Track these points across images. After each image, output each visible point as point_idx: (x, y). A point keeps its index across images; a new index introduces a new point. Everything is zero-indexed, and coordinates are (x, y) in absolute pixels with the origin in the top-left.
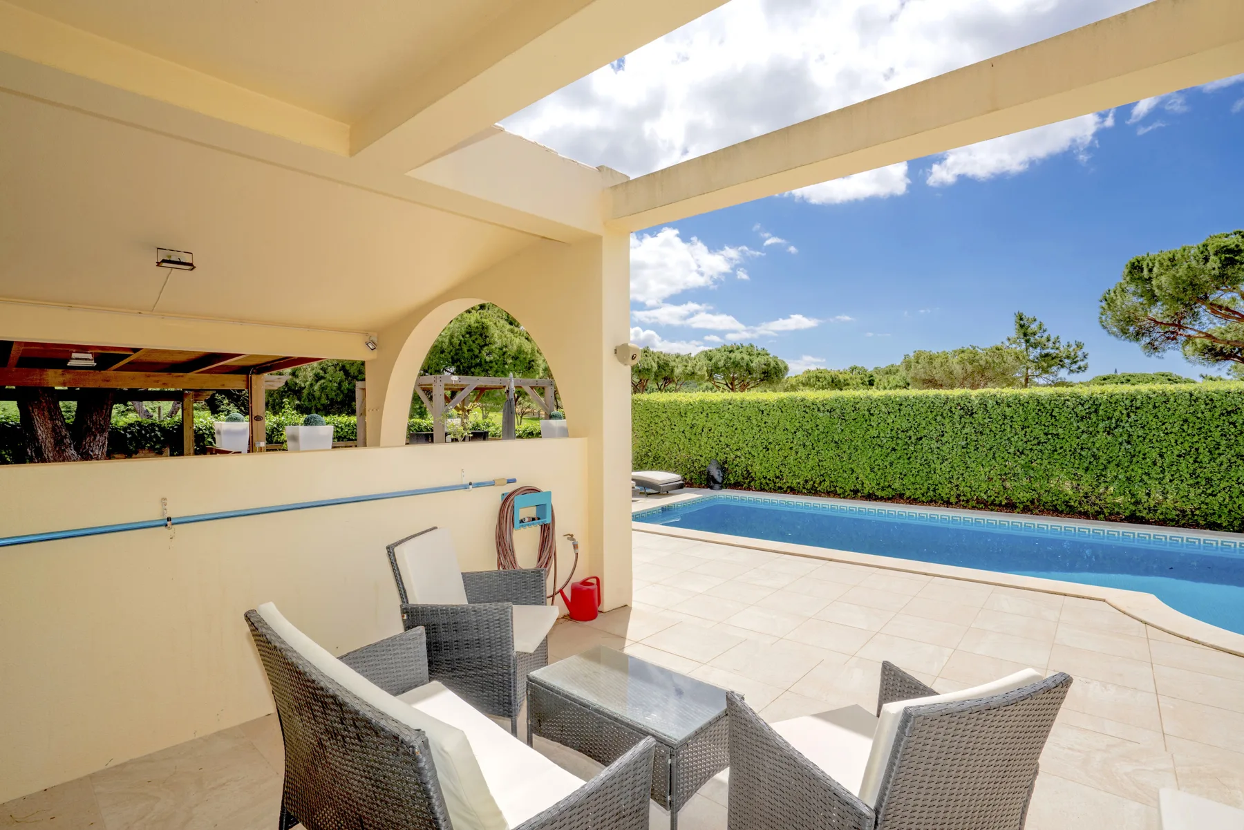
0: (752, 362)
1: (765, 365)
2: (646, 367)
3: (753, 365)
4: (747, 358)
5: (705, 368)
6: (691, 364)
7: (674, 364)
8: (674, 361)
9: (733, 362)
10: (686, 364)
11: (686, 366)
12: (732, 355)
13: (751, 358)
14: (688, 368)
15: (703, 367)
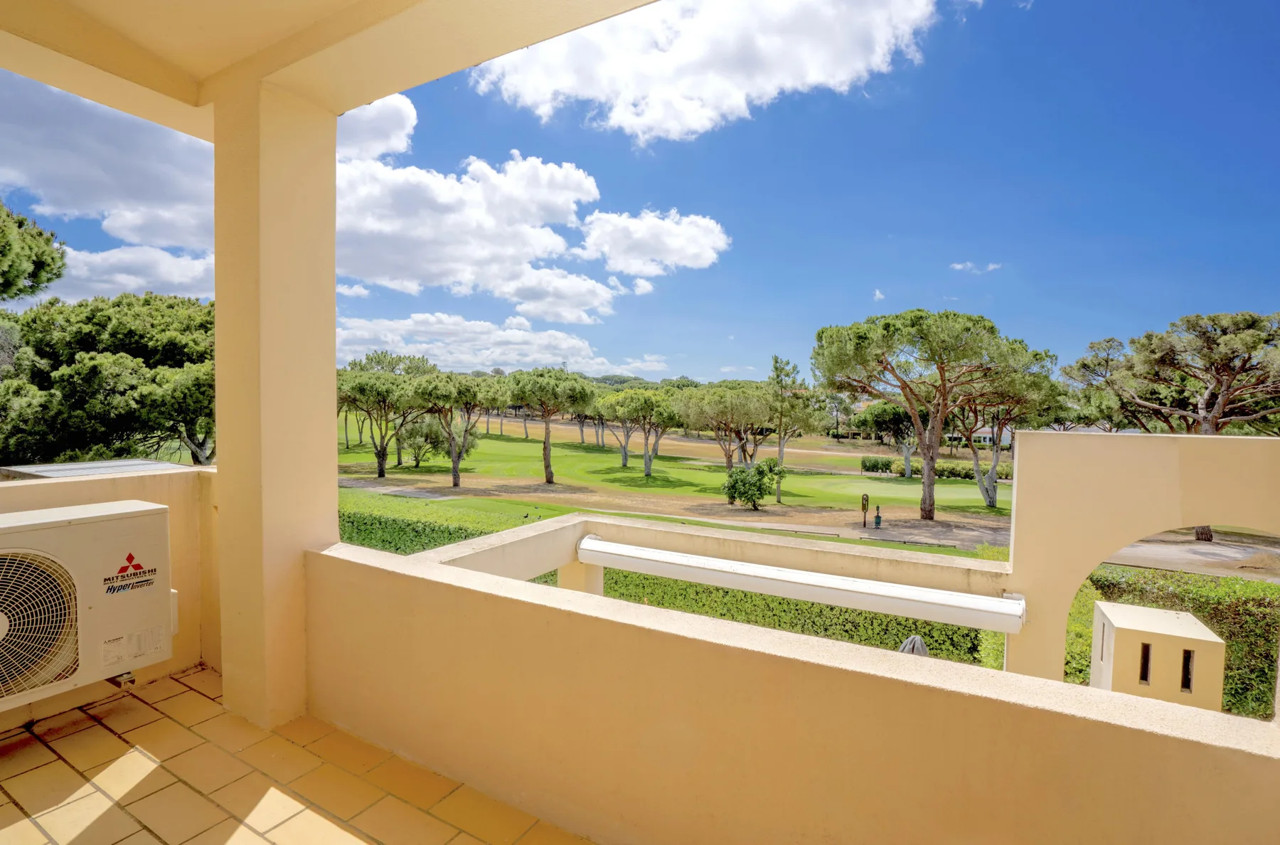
0: (558, 387)
1: (570, 390)
2: (444, 393)
3: (558, 390)
4: (553, 382)
5: (509, 393)
6: (493, 390)
7: (477, 389)
8: (478, 386)
9: (540, 387)
10: (488, 389)
11: (488, 392)
12: (540, 380)
13: (558, 382)
14: (490, 394)
15: (506, 392)
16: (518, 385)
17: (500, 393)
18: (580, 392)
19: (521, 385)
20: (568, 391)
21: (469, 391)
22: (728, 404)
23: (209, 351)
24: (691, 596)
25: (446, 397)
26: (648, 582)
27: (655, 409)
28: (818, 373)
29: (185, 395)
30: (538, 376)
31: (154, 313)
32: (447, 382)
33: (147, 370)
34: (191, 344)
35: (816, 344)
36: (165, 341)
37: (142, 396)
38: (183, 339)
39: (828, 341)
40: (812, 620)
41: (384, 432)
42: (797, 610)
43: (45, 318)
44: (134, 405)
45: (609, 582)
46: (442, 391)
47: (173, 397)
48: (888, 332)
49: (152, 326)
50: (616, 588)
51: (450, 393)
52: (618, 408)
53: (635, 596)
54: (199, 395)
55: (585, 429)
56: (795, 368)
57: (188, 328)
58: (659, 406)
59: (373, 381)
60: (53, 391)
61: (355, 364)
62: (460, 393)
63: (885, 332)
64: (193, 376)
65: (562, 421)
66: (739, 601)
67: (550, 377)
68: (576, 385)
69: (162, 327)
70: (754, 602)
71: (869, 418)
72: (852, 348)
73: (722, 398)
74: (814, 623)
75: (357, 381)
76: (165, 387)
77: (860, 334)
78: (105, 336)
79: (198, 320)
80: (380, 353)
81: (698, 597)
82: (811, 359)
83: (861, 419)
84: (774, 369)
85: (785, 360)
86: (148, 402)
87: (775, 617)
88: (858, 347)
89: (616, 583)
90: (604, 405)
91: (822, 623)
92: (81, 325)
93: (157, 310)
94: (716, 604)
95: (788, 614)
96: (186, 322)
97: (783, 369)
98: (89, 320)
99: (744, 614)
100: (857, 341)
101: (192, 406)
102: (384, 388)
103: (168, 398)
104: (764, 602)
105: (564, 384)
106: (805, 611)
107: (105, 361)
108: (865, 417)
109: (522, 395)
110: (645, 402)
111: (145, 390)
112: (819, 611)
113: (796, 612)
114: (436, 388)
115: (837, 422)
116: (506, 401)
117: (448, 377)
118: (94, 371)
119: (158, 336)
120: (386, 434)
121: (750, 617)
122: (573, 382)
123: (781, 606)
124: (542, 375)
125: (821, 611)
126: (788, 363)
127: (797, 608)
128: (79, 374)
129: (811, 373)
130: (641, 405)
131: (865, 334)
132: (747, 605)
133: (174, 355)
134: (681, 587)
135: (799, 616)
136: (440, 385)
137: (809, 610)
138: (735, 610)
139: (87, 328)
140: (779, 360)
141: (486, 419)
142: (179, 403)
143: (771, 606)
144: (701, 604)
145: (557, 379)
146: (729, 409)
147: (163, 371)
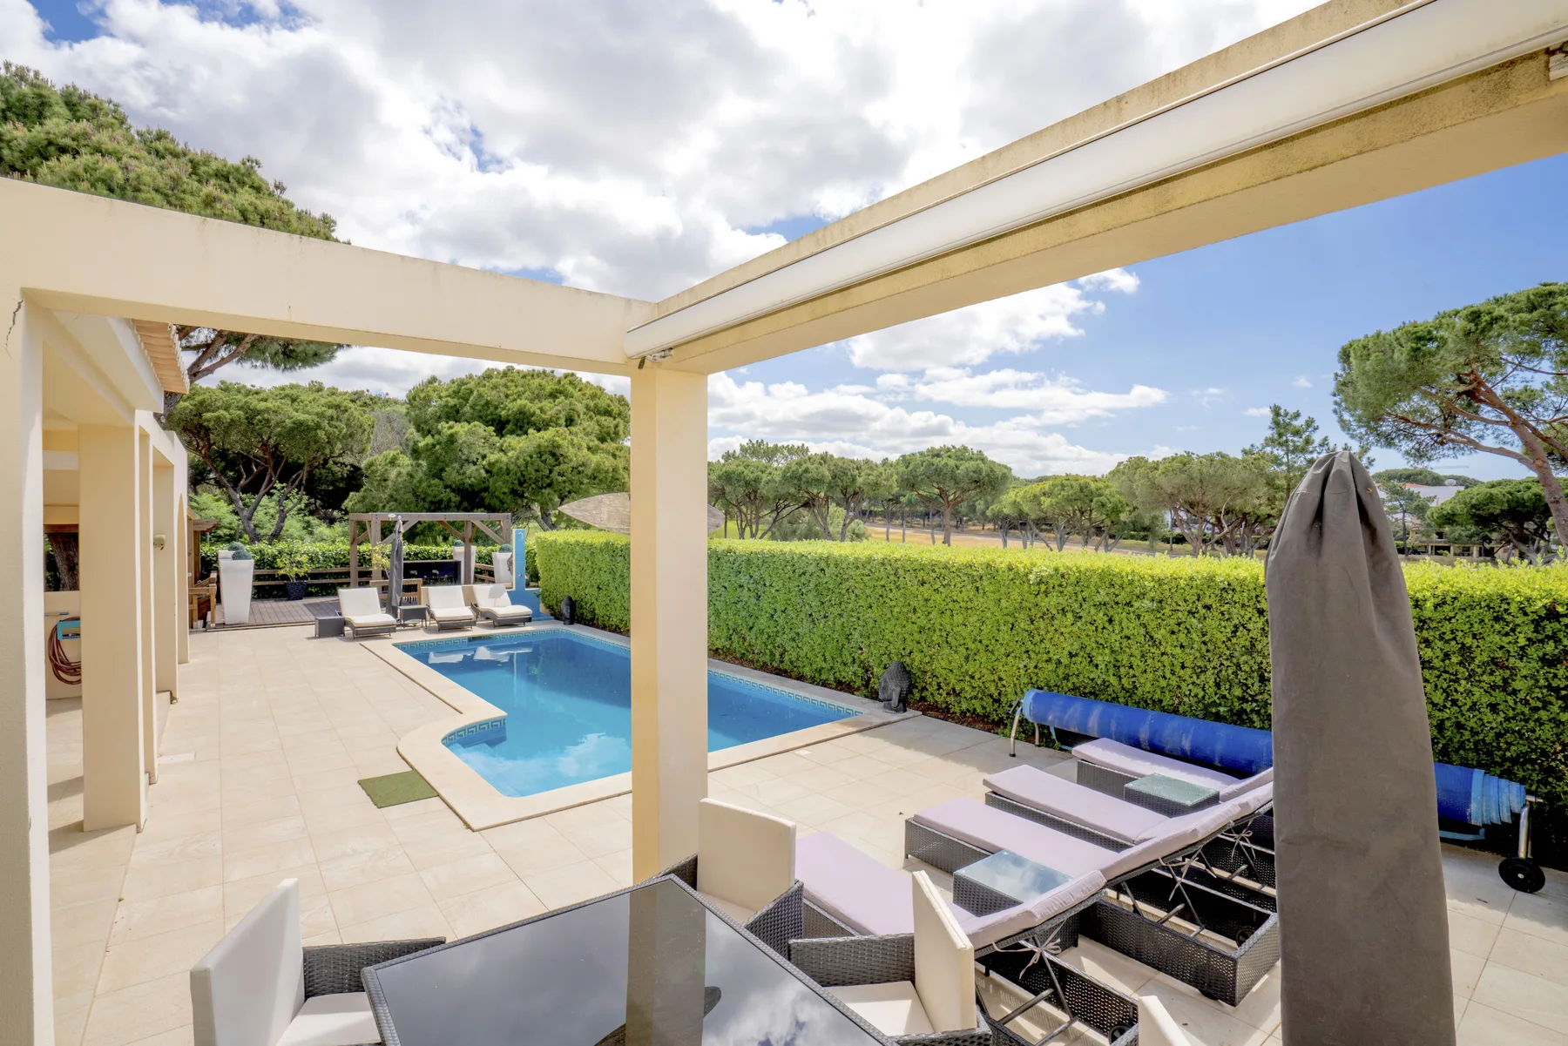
0: (958, 469)
1: (975, 472)
2: (817, 477)
3: (960, 472)
4: (952, 463)
5: (896, 477)
6: (875, 473)
7: (856, 472)
8: (857, 469)
9: (936, 470)
10: (869, 472)
11: (869, 475)
12: (936, 460)
13: (958, 463)
14: (871, 477)
15: (892, 476)
16: (907, 467)
17: (884, 476)
18: (988, 475)
19: (911, 467)
20: (972, 474)
21: (846, 474)
22: (1196, 474)
23: (554, 419)
24: (1022, 625)
25: (819, 481)
26: (957, 606)
27: (1095, 499)
28: (1347, 416)
29: (527, 464)
30: (933, 456)
31: (510, 384)
32: (820, 463)
33: (497, 439)
34: (538, 412)
35: (1338, 368)
36: (515, 409)
37: (490, 464)
38: (534, 407)
39: (1359, 354)
40: (1235, 661)
41: (754, 530)
42: (1205, 643)
43: (422, 395)
44: (483, 473)
45: (905, 610)
46: (813, 475)
47: (516, 465)
48: (1477, 325)
49: (507, 396)
50: (914, 618)
51: (823, 476)
52: (1043, 498)
53: (940, 630)
54: (540, 463)
55: (1009, 542)
56: (1310, 423)
57: (538, 397)
58: (1100, 495)
59: (741, 468)
60: (420, 462)
61: (729, 456)
62: (834, 477)
63: (1472, 326)
64: (535, 443)
65: (983, 532)
66: (1100, 630)
67: (950, 457)
68: (982, 465)
69: (515, 396)
70: (1126, 632)
71: (1459, 508)
72: (1405, 356)
73: (1184, 465)
74: (1238, 665)
75: (724, 470)
76: (510, 454)
77: (1419, 334)
78: (467, 409)
79: (548, 389)
80: (754, 442)
81: (1032, 627)
82: (1334, 395)
83: (1445, 512)
84: (1273, 426)
85: (1292, 411)
86: (495, 470)
87: (1165, 657)
88: (1416, 354)
89: (915, 611)
90: (1024, 497)
91: (1255, 667)
92: (449, 399)
93: (512, 381)
94: (1062, 639)
95: (1188, 651)
96: (536, 392)
97: (1289, 424)
98: (456, 393)
99: (1107, 651)
100: (1414, 345)
101: (534, 475)
102: (752, 476)
103: (512, 467)
104: (1142, 631)
105: (967, 465)
106: (1220, 644)
107: (461, 429)
108: (1452, 509)
109: (912, 480)
110: (1081, 490)
111: (492, 457)
112: (1248, 644)
113: (1204, 648)
114: (806, 471)
115: (1405, 529)
116: (891, 486)
117: (822, 458)
118: (452, 439)
119: (510, 405)
120: (757, 530)
121: (1119, 658)
122: (979, 462)
123: (1174, 637)
124: (938, 455)
125: (1253, 645)
126: (1297, 415)
127: (1206, 639)
128: (439, 443)
129: (1335, 418)
130: (1075, 493)
131: (1429, 332)
132: (1114, 637)
133: (523, 423)
134: (1006, 611)
135: (1210, 655)
136: (811, 467)
137: (1229, 643)
138: (1094, 645)
139: (452, 402)
140: (1282, 412)
141: (885, 530)
142: (521, 472)
143: (1157, 636)
144: (1037, 638)
145: (958, 458)
146: (1198, 481)
147: (511, 440)
